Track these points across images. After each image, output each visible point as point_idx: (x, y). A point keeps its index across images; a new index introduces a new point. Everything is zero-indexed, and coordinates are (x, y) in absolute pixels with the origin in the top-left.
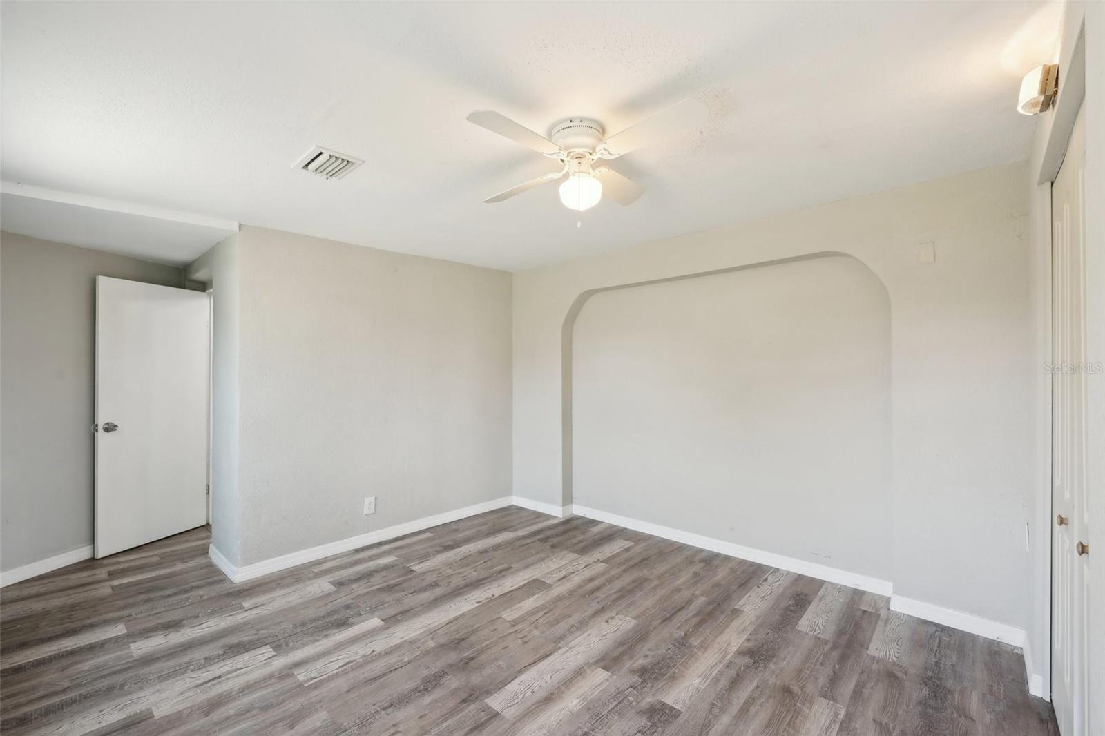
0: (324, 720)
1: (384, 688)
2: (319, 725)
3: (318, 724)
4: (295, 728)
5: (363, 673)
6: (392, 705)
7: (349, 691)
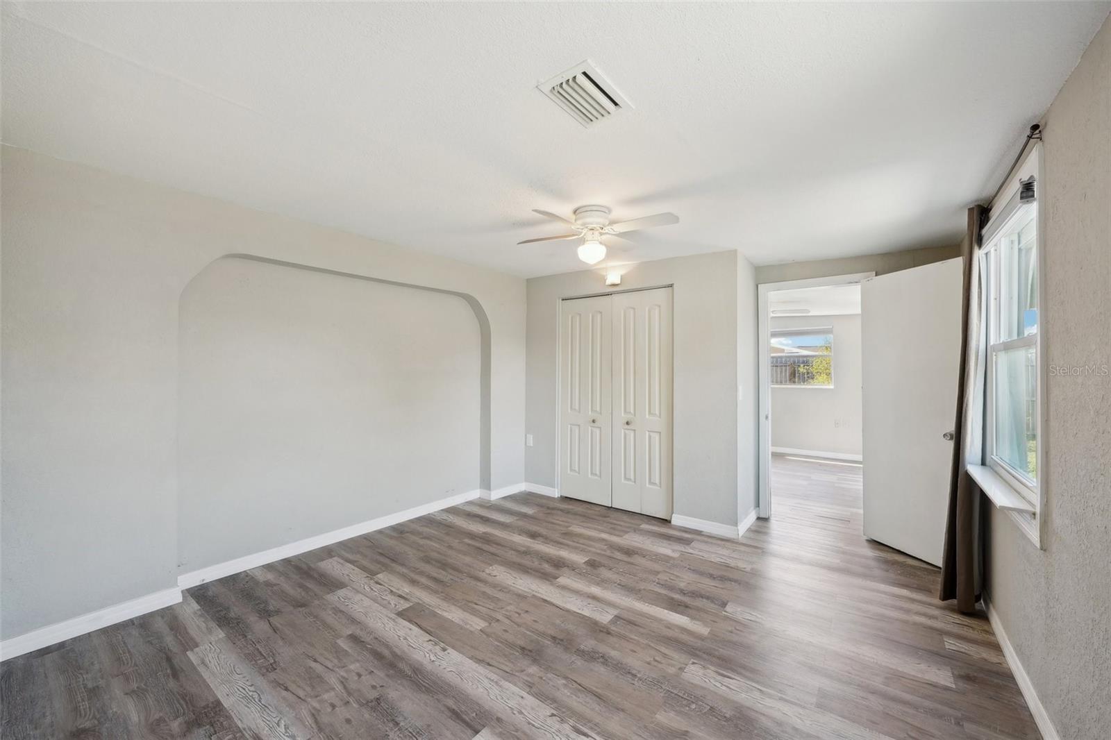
0: (665, 711)
1: (609, 685)
2: (673, 712)
3: (672, 714)
4: (686, 729)
5: (593, 710)
6: (629, 673)
7: (623, 710)
